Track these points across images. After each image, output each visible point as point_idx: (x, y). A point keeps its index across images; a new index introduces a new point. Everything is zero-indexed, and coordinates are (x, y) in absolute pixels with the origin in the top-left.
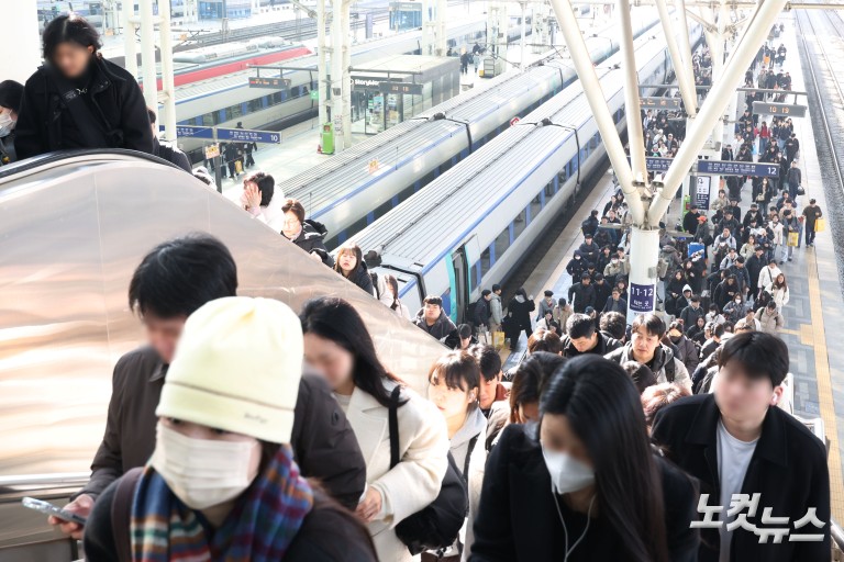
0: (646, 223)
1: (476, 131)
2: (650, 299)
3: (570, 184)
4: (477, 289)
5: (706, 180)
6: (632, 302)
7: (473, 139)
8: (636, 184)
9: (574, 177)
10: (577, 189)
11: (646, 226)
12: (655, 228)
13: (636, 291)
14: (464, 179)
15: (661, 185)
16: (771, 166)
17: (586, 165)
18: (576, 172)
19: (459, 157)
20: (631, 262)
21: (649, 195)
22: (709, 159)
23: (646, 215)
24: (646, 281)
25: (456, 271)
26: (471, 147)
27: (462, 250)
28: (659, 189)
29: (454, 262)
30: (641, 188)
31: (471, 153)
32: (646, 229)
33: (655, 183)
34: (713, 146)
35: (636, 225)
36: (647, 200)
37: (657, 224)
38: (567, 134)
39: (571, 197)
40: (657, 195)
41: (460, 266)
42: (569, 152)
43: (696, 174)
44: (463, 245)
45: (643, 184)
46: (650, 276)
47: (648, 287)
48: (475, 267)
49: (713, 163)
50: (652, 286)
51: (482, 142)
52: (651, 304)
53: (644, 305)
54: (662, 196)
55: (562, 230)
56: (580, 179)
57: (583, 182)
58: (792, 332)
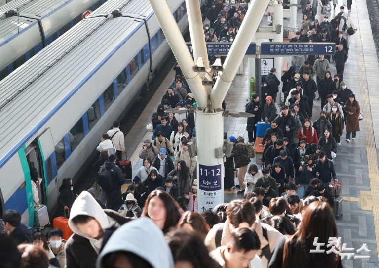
0: (209, 106)
1: (47, 25)
2: (218, 178)
3: (142, 73)
4: (54, 181)
5: (270, 62)
6: (201, 183)
7: (46, 34)
8: (197, 69)
9: (146, 65)
10: (150, 77)
11: (210, 109)
12: (219, 110)
13: (204, 172)
14: (35, 74)
15: (220, 68)
16: (328, 45)
17: (158, 54)
18: (148, 61)
19: (32, 52)
20: (198, 144)
21: (210, 79)
22: (274, 42)
23: (209, 98)
24: (214, 162)
25: (31, 165)
26: (45, 41)
27: (35, 144)
28: (220, 73)
29: (28, 157)
30: (202, 73)
31: (44, 47)
32: (210, 111)
33: (214, 67)
34: (275, 29)
35: (200, 109)
36: (209, 83)
37: (220, 106)
38: (137, 24)
39: (144, 86)
40: (218, 78)
41: (35, 160)
42: (141, 41)
43: (259, 57)
44: (36, 139)
45: (203, 69)
46: (217, 156)
47: (215, 167)
48: (49, 160)
49: (275, 45)
50: (219, 166)
51: (55, 36)
52: (219, 183)
53: (212, 184)
54: (222, 79)
55: (137, 118)
56: (153, 67)
57: (156, 70)
58: (352, 199)
